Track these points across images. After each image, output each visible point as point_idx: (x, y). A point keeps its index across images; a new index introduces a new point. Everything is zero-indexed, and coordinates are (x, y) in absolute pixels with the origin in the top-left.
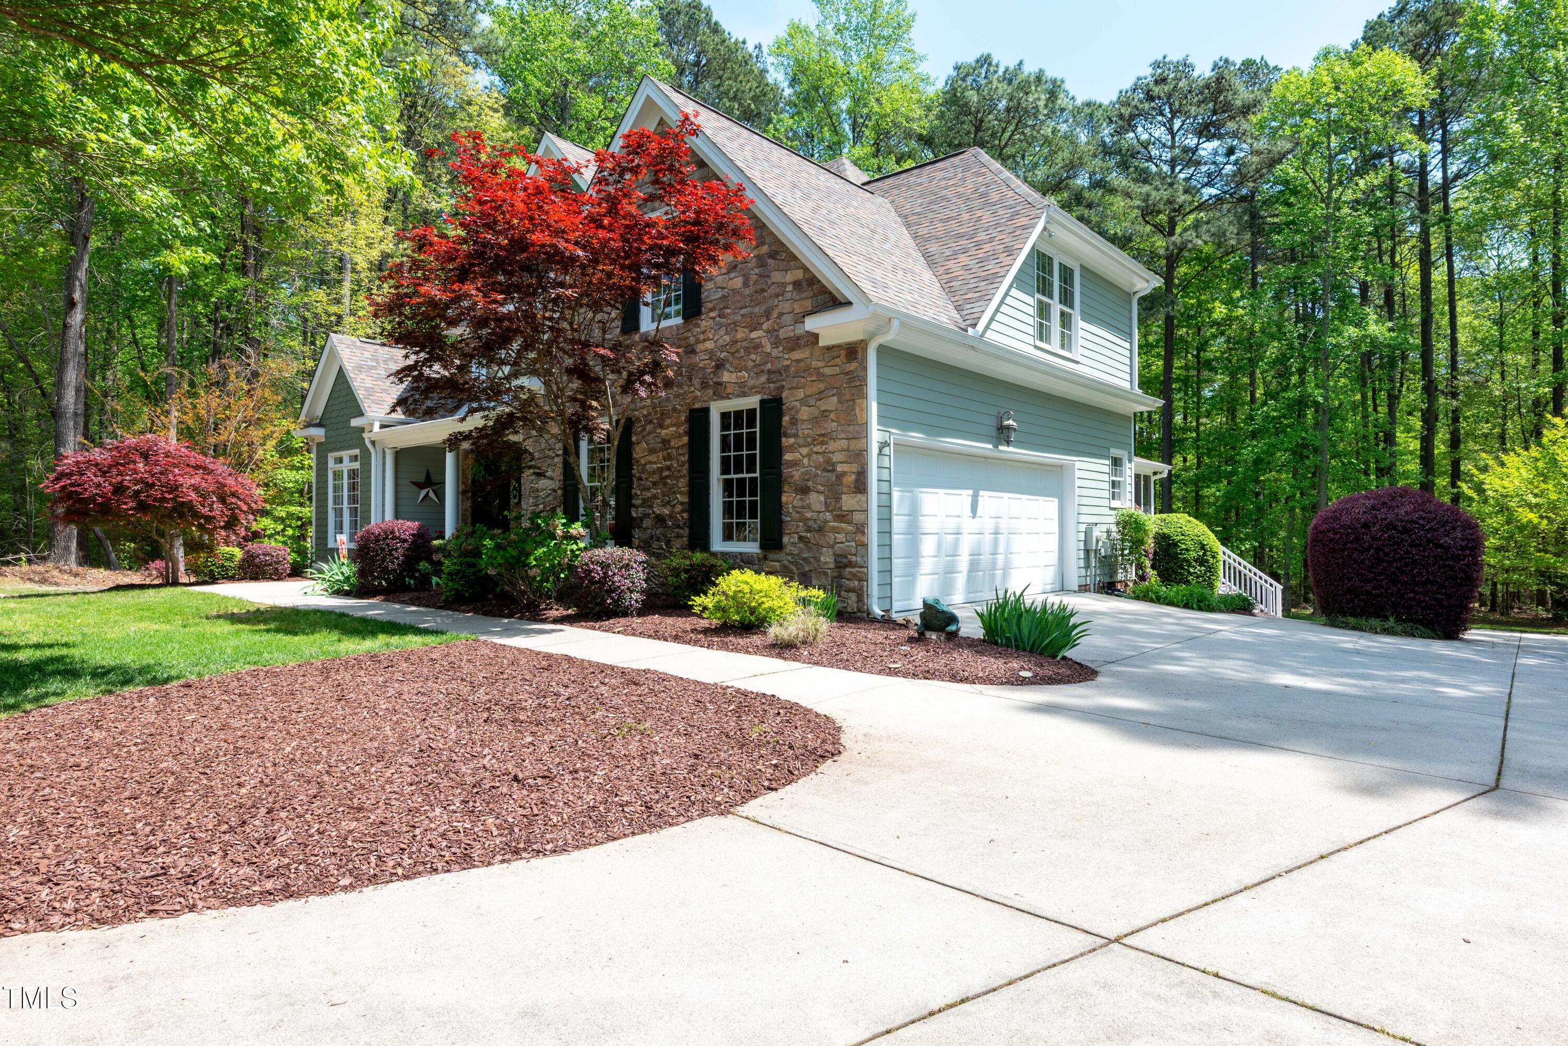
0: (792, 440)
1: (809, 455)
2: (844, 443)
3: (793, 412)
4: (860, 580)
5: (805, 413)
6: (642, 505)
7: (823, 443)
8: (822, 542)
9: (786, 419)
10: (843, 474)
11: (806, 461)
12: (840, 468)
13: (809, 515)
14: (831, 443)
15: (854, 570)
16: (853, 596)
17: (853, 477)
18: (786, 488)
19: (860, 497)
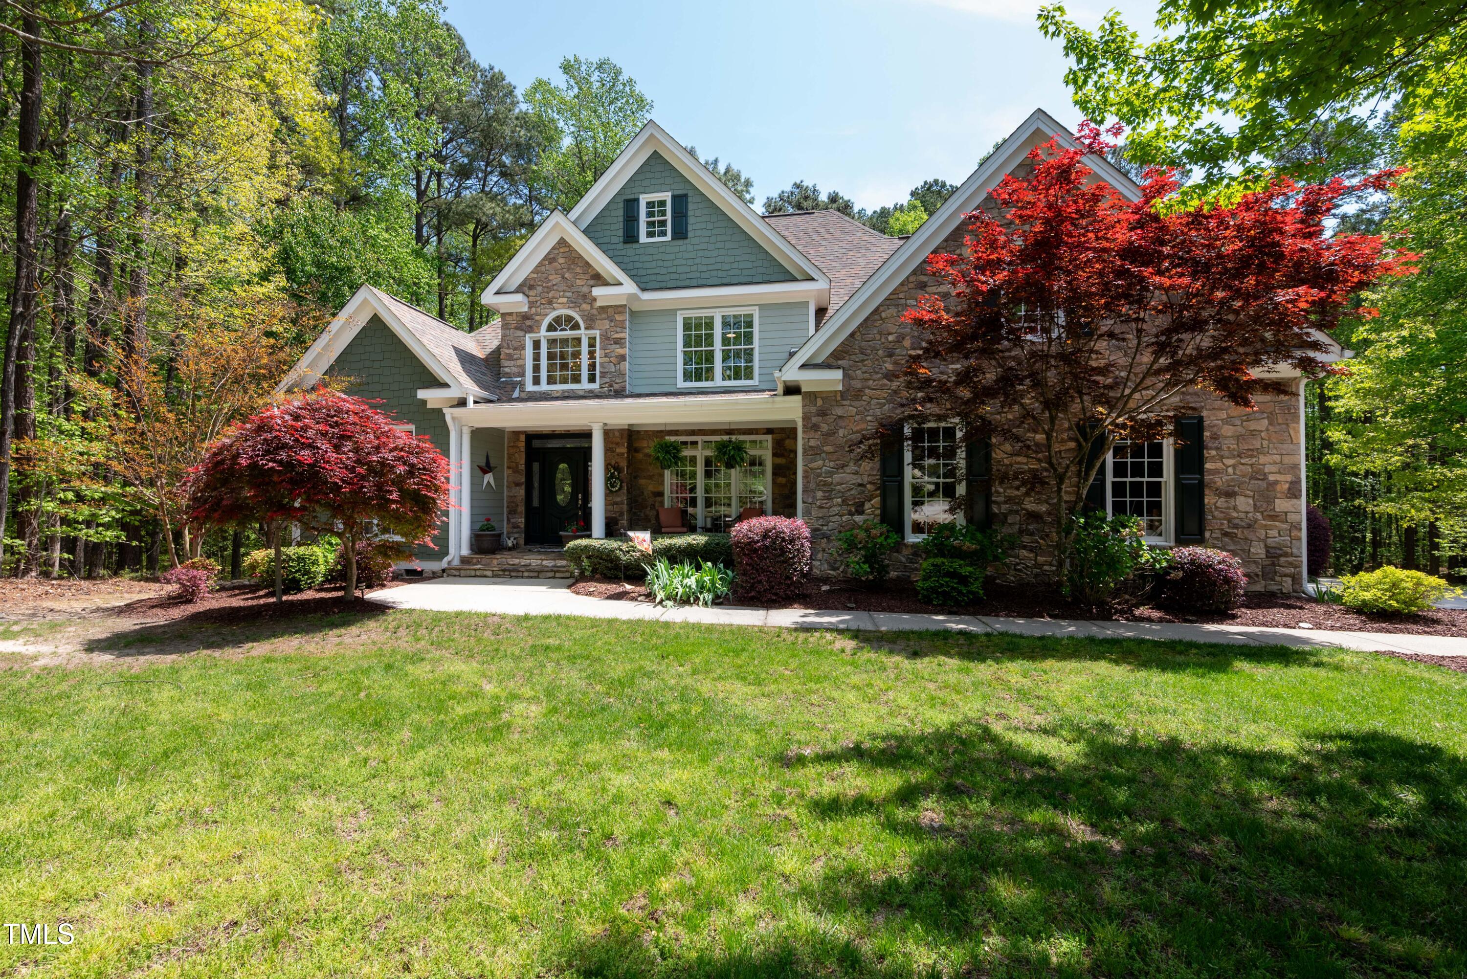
0: (1214, 453)
1: (1234, 467)
2: (1277, 458)
3: (1215, 429)
4: (1295, 567)
5: (1227, 431)
6: (1006, 502)
7: (1252, 456)
8: (1251, 536)
9: (1207, 434)
10: (1276, 482)
11: (1230, 470)
12: (1271, 478)
13: (1235, 514)
14: (1261, 457)
15: (1290, 559)
16: (1289, 580)
17: (1287, 486)
18: (1207, 491)
19: (1295, 501)
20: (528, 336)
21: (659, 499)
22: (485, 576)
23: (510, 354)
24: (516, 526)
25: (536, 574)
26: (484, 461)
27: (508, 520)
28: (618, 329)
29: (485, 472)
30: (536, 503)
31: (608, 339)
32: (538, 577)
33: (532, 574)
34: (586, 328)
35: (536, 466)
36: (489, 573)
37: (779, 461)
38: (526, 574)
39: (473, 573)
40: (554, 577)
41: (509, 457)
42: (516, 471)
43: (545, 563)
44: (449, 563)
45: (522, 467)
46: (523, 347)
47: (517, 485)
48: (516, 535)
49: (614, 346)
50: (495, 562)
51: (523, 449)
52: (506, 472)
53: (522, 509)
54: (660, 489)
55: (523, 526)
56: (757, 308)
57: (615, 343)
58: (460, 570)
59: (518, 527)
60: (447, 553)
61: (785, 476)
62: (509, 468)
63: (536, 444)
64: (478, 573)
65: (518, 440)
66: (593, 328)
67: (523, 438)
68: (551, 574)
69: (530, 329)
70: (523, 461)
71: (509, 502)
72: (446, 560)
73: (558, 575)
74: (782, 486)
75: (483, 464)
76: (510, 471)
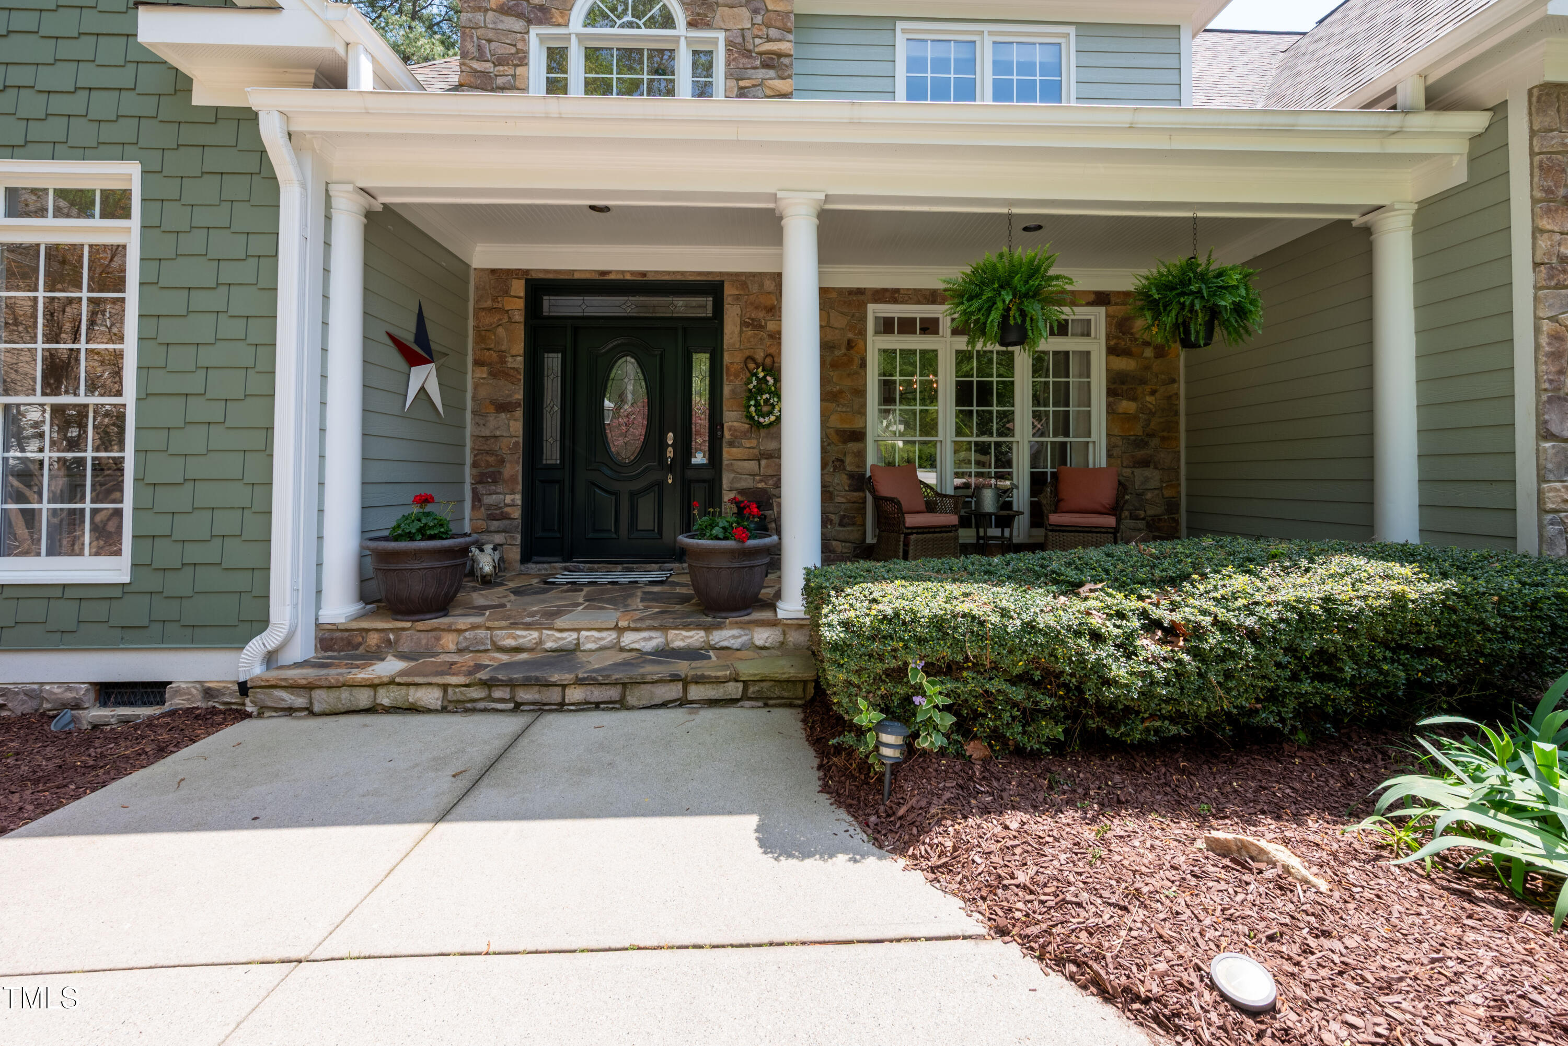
20: (534, 31)
21: (853, 446)
22: (414, 709)
23: (485, 74)
24: (497, 514)
25: (613, 693)
26: (412, 326)
27: (477, 499)
28: (773, 33)
29: (414, 359)
30: (552, 454)
31: (747, 53)
32: (621, 705)
33: (598, 694)
34: (691, 24)
35: (553, 362)
36: (430, 697)
37: (1124, 364)
38: (575, 694)
39: (363, 698)
40: (682, 702)
41: (481, 337)
42: (498, 371)
43: (629, 639)
44: (270, 658)
45: (517, 362)
46: (522, 59)
47: (503, 407)
48: (499, 538)
49: (762, 73)
50: (449, 641)
51: (519, 317)
52: (471, 375)
53: (514, 469)
54: (857, 425)
55: (516, 513)
56: (1072, 30)
57: (766, 66)
58: (309, 688)
59: (505, 517)
60: (262, 623)
61: (1134, 399)
62: (478, 363)
63: (555, 306)
64: (385, 698)
65: (506, 293)
66: (708, 26)
67: (518, 288)
68: (674, 691)
69: (543, 15)
70: (519, 347)
71: (477, 452)
72: (256, 647)
73: (695, 692)
74: (1129, 418)
75: (408, 336)
76: (483, 373)
